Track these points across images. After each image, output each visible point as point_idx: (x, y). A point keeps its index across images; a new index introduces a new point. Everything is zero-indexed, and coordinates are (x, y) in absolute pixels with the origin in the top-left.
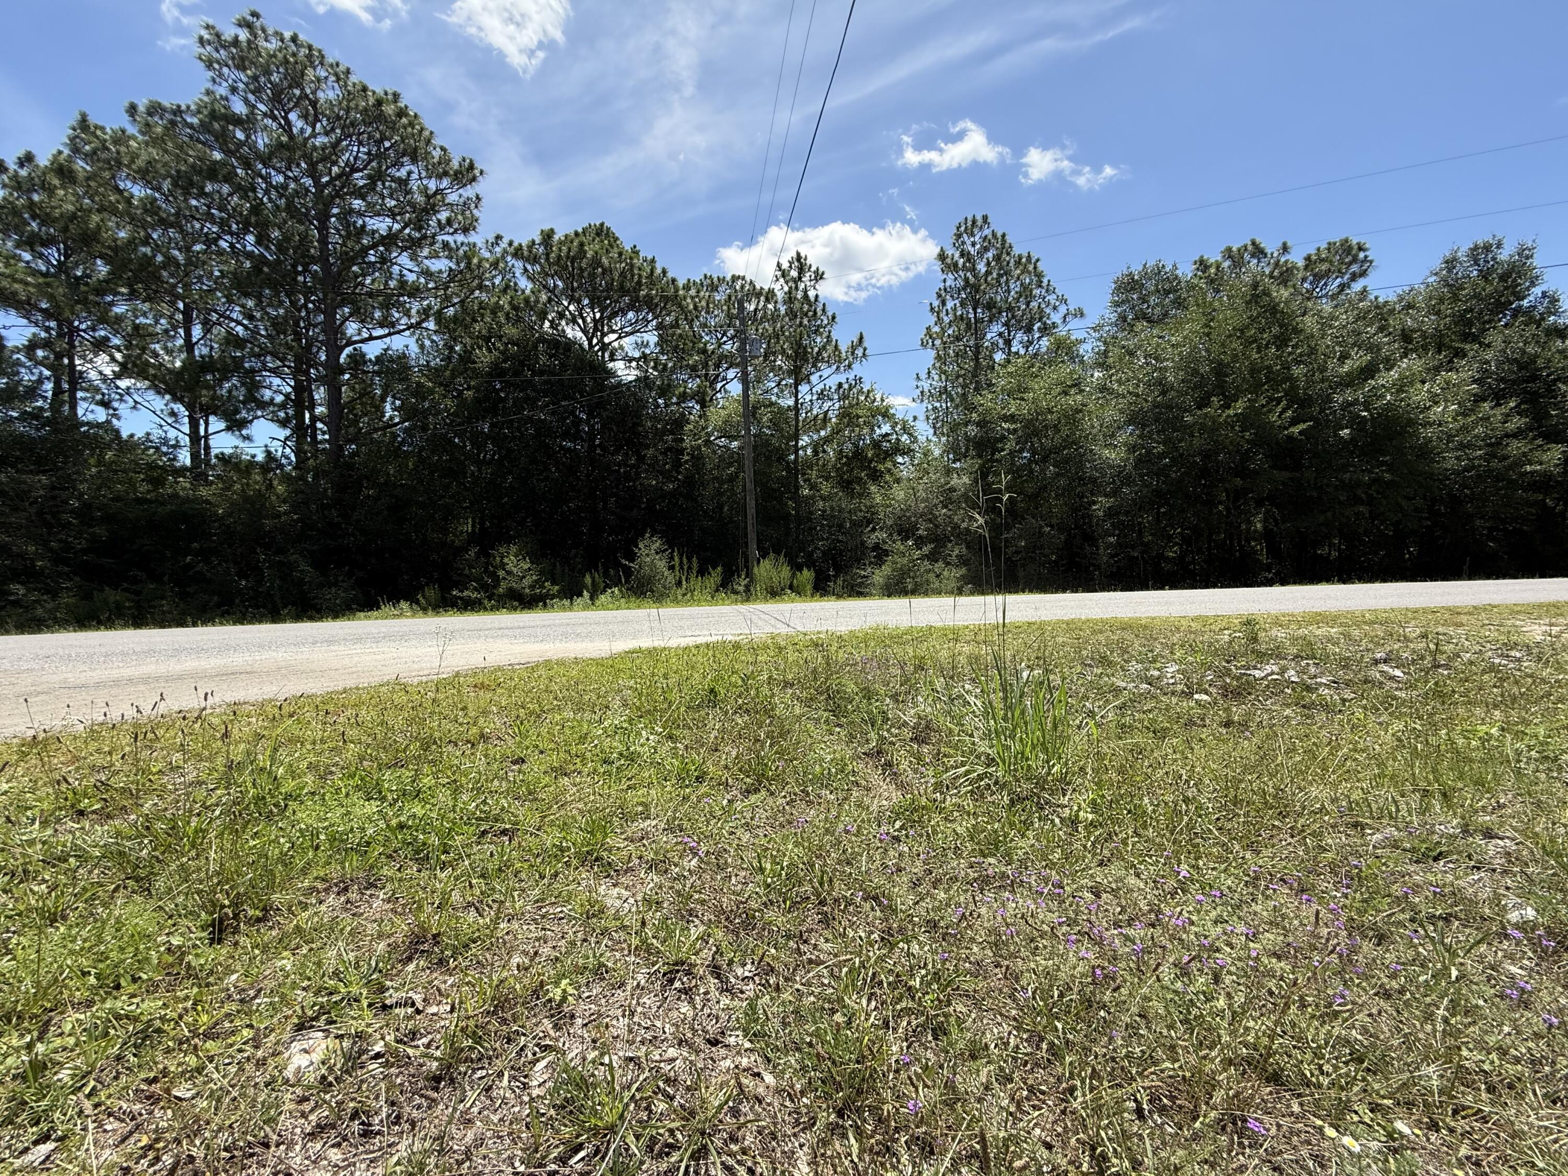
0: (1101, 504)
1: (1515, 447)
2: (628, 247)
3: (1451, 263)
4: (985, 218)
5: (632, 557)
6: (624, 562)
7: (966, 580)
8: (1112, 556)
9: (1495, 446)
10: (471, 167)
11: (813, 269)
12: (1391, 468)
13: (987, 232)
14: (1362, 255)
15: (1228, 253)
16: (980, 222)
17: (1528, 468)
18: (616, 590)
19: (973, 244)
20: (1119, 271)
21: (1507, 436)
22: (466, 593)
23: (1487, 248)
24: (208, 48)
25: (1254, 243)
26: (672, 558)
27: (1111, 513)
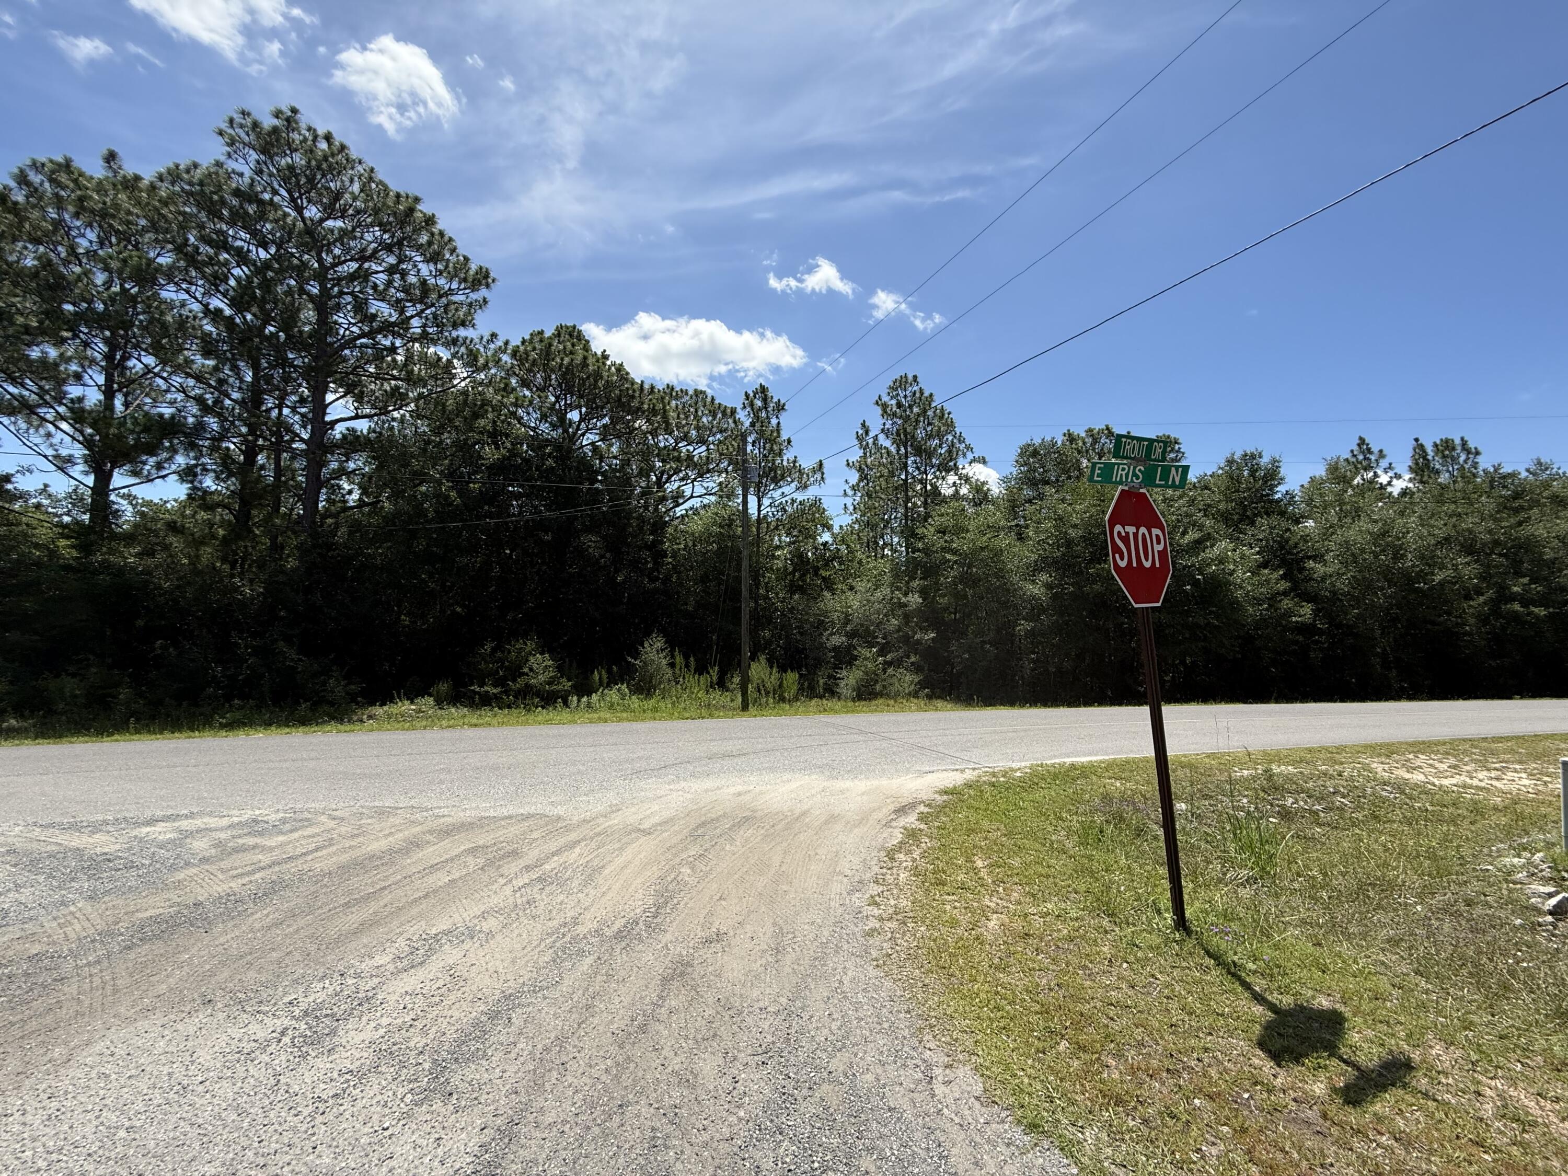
0: (1024, 626)
1: (1286, 603)
2: (599, 353)
3: (1230, 462)
4: (915, 378)
5: (636, 654)
6: (630, 659)
7: (922, 685)
8: (1033, 670)
9: (1273, 599)
10: (487, 276)
11: (775, 400)
12: (1217, 617)
13: (916, 388)
14: (1177, 447)
15: (1090, 431)
16: (910, 378)
17: (1294, 619)
18: (624, 687)
19: (905, 397)
20: (1024, 441)
21: (1278, 593)
22: (486, 688)
23: (1253, 457)
24: (238, 130)
25: (1107, 429)
26: (673, 657)
27: (1031, 634)
